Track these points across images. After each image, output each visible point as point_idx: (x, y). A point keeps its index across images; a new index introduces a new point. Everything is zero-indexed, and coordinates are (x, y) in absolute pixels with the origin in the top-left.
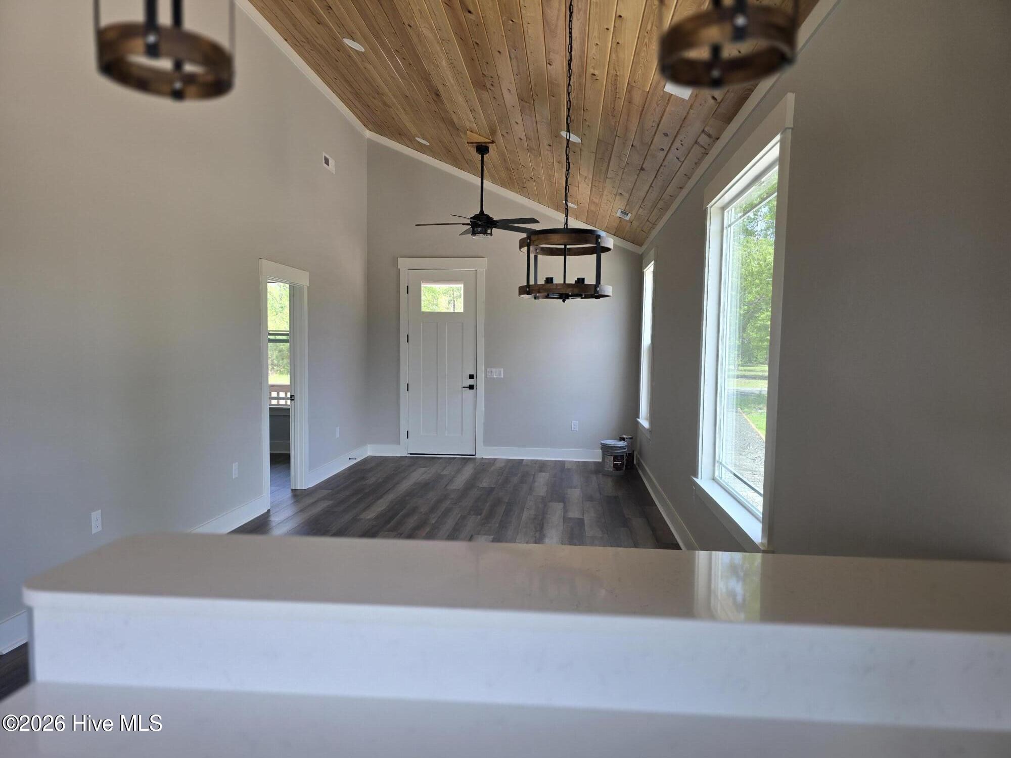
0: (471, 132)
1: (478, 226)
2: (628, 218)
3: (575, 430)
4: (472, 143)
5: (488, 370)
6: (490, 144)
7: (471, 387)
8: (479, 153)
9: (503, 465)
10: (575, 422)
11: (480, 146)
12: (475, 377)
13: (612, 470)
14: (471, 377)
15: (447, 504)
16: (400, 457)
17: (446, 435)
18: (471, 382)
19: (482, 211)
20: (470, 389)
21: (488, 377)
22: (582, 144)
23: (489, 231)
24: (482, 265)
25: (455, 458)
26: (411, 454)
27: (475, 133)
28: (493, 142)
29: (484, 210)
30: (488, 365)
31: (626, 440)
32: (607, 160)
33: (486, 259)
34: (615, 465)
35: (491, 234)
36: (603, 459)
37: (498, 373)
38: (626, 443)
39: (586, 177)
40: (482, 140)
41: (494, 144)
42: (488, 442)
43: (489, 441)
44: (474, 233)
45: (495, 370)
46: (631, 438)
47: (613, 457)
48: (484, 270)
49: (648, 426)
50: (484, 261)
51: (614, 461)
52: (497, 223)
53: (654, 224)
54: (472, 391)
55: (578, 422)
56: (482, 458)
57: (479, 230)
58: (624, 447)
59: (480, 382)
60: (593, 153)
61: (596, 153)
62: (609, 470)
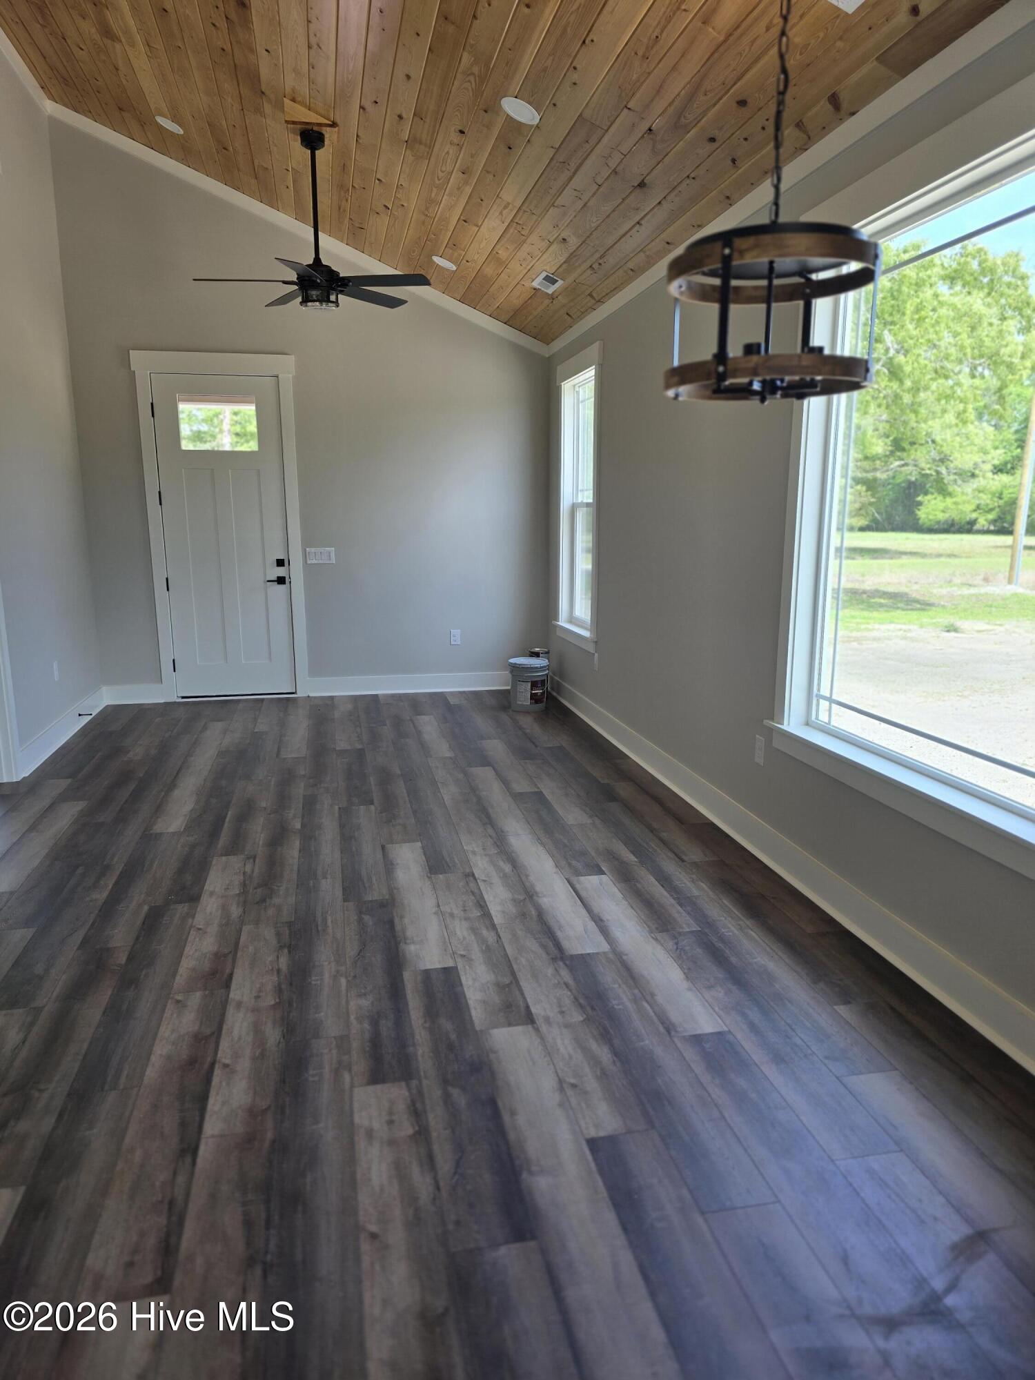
0: (294, 100)
1: (315, 286)
2: (551, 290)
3: (455, 643)
4: (294, 123)
5: (308, 550)
6: (328, 129)
7: (281, 581)
8: (306, 147)
9: (349, 707)
10: (456, 633)
11: (308, 131)
12: (286, 562)
13: (529, 703)
14: (280, 563)
15: (299, 790)
16: (165, 703)
17: (243, 662)
18: (281, 572)
19: (317, 259)
20: (278, 584)
21: (309, 562)
22: (537, 127)
23: (333, 298)
24: (286, 366)
25: (263, 699)
26: (183, 697)
27: (299, 103)
28: (334, 125)
29: (321, 257)
30: (307, 542)
31: (541, 655)
32: (573, 166)
33: (293, 356)
34: (533, 696)
35: (336, 303)
36: (514, 685)
37: (326, 555)
38: (546, 660)
39: (509, 204)
40: (312, 118)
41: (336, 129)
42: (315, 670)
43: (318, 668)
44: (305, 301)
45: (322, 550)
46: (547, 653)
47: (529, 684)
48: (291, 376)
49: (586, 634)
50: (291, 360)
51: (532, 690)
52: (349, 281)
53: (599, 301)
54: (282, 588)
55: (459, 631)
56: (309, 696)
57: (314, 293)
58: (545, 667)
59: (296, 572)
60: (552, 147)
61: (558, 150)
62: (525, 703)
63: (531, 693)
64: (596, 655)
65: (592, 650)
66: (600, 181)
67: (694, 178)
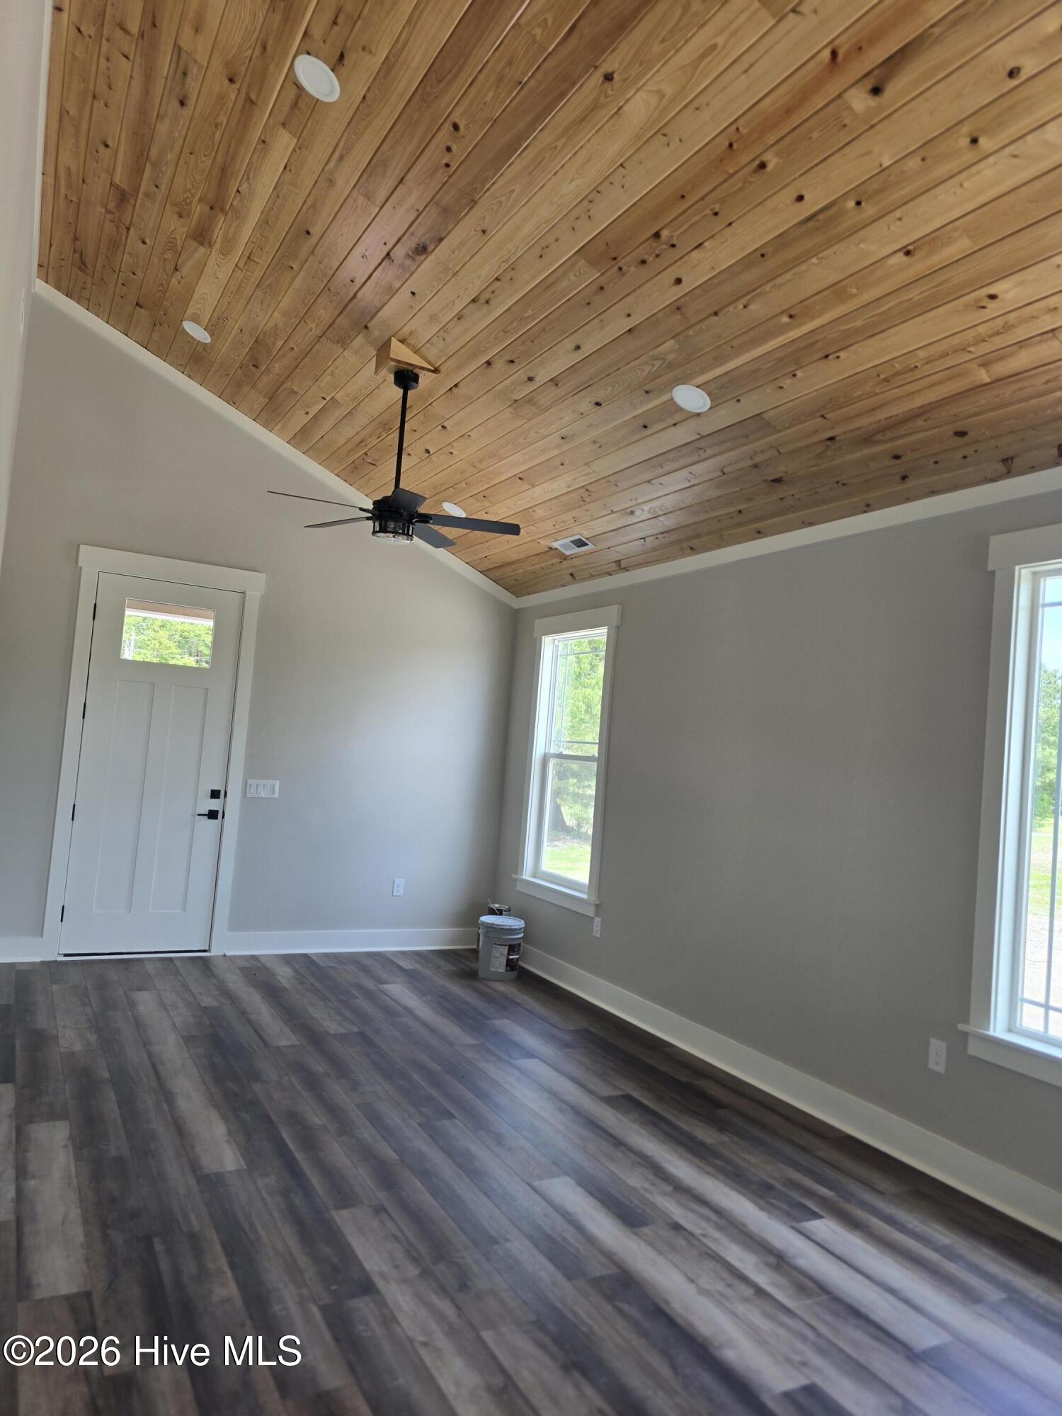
2: (574, 552)
3: (398, 894)
4: (396, 361)
5: (250, 781)
7: (212, 815)
8: (400, 385)
9: (286, 969)
10: (400, 881)
12: (222, 794)
13: (503, 971)
14: (215, 794)
16: (41, 962)
17: (151, 911)
18: (215, 805)
19: (397, 491)
20: (209, 818)
21: (248, 796)
24: (256, 585)
26: (66, 955)
27: (408, 345)
28: (436, 371)
29: (400, 491)
30: (250, 772)
31: (504, 913)
33: (264, 575)
34: (509, 963)
36: (487, 948)
37: (267, 789)
38: (523, 922)
39: (594, 472)
40: (415, 360)
41: (435, 375)
42: (239, 922)
43: (242, 921)
45: (264, 782)
46: (509, 910)
47: (507, 948)
48: (259, 594)
49: (584, 896)
50: (262, 577)
51: (509, 954)
52: (431, 519)
53: (624, 569)
54: (214, 823)
55: (403, 880)
56: (225, 955)
57: (392, 525)
58: (521, 929)
59: (233, 806)
60: (699, 434)
61: (703, 437)
62: (499, 971)
63: (507, 958)
64: (598, 921)
65: (590, 912)
66: (726, 470)
67: (844, 484)
